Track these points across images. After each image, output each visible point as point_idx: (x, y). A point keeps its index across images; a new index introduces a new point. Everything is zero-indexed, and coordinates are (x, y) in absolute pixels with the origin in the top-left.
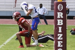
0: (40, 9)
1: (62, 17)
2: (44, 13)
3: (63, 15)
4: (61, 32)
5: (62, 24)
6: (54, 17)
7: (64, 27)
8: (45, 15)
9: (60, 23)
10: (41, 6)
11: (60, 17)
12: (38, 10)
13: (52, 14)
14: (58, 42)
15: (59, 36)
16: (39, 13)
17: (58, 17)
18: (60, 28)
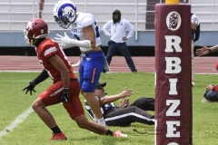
0: (113, 27)
1: (179, 50)
2: (124, 39)
3: (181, 45)
4: (176, 93)
5: (178, 70)
6: (156, 49)
7: (185, 79)
8: (128, 44)
9: (173, 68)
10: (117, 17)
11: (172, 51)
12: (108, 28)
13: (150, 40)
14: (168, 123)
15: (169, 107)
16: (112, 39)
17: (168, 49)
18: (173, 82)
